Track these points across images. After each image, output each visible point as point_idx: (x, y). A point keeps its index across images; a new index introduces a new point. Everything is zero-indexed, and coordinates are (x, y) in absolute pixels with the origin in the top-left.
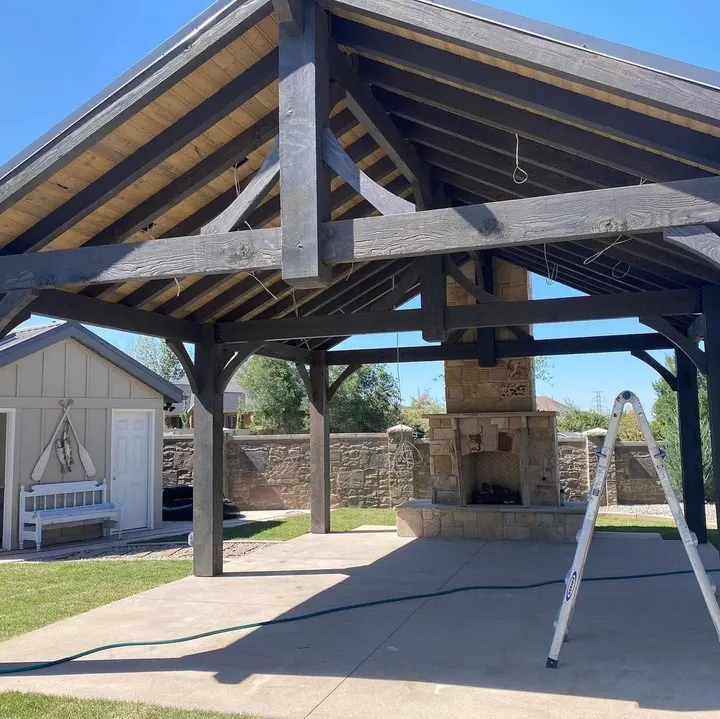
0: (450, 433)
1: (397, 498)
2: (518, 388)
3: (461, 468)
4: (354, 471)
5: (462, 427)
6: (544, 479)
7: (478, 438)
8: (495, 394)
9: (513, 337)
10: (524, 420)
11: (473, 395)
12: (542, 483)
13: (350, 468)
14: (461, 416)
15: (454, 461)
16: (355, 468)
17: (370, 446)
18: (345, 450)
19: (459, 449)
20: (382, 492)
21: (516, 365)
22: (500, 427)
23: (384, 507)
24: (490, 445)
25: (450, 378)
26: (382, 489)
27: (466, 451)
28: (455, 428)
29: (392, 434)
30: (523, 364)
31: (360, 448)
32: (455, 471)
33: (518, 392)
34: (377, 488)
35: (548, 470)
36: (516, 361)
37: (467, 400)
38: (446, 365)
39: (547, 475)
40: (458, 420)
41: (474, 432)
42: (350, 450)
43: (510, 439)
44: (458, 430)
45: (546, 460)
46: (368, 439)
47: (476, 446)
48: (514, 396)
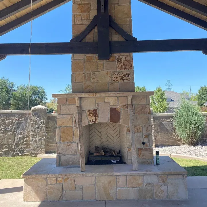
0: (74, 109)
1: (34, 149)
2: (125, 76)
3: (81, 137)
4: (8, 134)
5: (83, 104)
6: (143, 143)
7: (95, 113)
8: (108, 79)
9: (122, 39)
10: (130, 98)
11: (92, 80)
12: (142, 146)
13: (5, 132)
14: (83, 95)
15: (77, 131)
16: (9, 131)
17: (19, 118)
18: (3, 120)
19: (80, 121)
20: (25, 146)
21: (123, 59)
22: (111, 104)
23: (26, 155)
24: (104, 117)
25: (76, 68)
26: (25, 144)
27: (85, 122)
28: (78, 105)
29: (34, 111)
30: (129, 58)
31: (13, 119)
32: (77, 139)
33: (124, 78)
34: (22, 144)
35: (146, 136)
36: (123, 56)
37: (88, 84)
38: (73, 58)
39: (146, 140)
40: (80, 98)
41: (92, 108)
42: (7, 120)
43: (119, 113)
44: (80, 107)
45: (145, 129)
46: (19, 114)
47: (93, 118)
48: (122, 81)
